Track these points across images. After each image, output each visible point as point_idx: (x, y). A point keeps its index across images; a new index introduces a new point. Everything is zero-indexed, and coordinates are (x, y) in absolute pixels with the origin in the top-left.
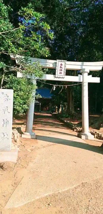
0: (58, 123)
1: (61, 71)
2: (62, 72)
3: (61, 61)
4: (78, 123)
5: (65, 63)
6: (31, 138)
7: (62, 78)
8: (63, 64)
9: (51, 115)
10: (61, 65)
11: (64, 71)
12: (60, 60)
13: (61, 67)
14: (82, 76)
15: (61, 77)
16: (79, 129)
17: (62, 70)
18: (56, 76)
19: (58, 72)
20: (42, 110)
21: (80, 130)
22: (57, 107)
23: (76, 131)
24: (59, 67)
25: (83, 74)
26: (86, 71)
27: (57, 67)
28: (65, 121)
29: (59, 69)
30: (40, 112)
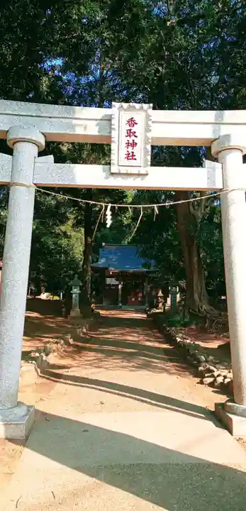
0: (157, 345)
1: (130, 149)
2: (138, 151)
3: (129, 109)
4: (219, 346)
5: (148, 117)
6: (6, 439)
7: (139, 175)
8: (139, 117)
9: (145, 316)
10: (132, 122)
11: (145, 148)
12: (125, 105)
13: (130, 133)
14: (218, 165)
15: (135, 171)
16: (222, 375)
17: (134, 144)
18: (114, 169)
19: (118, 152)
20: (125, 302)
21: (227, 380)
22: (160, 294)
23: (211, 385)
24: (124, 133)
25: (224, 158)
26: (233, 143)
27: (114, 134)
28: (179, 340)
29: (124, 140)
30: (120, 309)
